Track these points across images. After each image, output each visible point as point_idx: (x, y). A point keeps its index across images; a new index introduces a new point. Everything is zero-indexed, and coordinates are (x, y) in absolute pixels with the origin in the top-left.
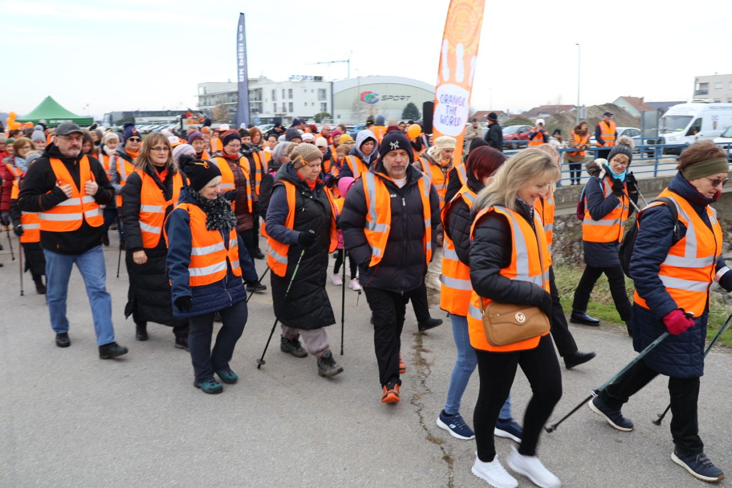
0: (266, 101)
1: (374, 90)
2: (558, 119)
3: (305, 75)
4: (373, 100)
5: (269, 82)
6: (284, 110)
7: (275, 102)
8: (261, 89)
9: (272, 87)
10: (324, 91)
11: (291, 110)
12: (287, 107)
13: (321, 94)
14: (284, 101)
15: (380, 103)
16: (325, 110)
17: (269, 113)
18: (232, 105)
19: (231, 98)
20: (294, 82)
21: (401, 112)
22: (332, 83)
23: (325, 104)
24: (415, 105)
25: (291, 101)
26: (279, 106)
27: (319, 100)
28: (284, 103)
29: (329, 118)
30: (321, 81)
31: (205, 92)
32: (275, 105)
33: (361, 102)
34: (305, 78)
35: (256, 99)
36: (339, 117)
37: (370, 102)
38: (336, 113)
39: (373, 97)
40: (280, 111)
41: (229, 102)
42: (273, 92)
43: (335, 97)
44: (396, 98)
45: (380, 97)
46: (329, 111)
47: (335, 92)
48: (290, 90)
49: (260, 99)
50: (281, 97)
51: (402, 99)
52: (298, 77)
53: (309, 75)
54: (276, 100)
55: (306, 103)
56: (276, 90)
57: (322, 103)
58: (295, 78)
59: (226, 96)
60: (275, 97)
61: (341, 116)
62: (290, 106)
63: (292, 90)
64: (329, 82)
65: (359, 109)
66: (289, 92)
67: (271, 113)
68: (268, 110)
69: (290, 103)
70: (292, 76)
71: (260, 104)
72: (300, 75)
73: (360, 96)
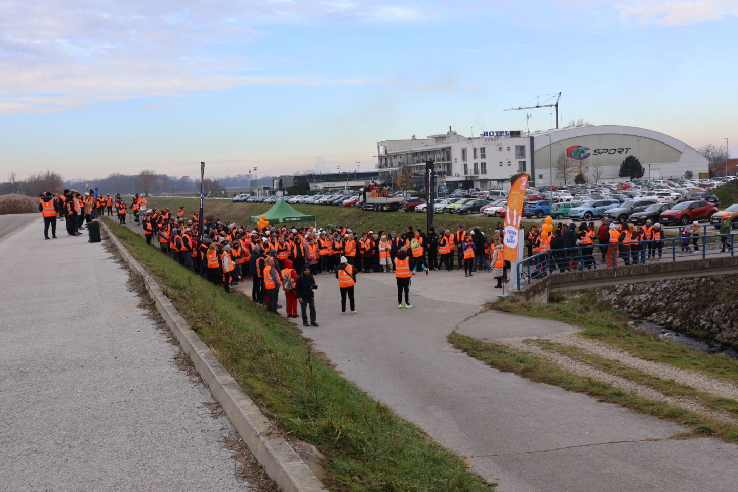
0: (456, 162)
1: (584, 145)
3: (499, 130)
4: (582, 155)
5: (459, 138)
6: (476, 171)
7: (465, 163)
8: (450, 148)
9: (463, 145)
10: (522, 148)
11: (484, 172)
12: (479, 168)
13: (519, 151)
14: (476, 161)
15: (592, 157)
16: (525, 169)
17: (459, 176)
18: (417, 167)
19: (415, 158)
20: (486, 140)
21: (619, 168)
23: (524, 163)
24: (637, 158)
25: (483, 161)
26: (471, 167)
27: (516, 158)
28: (476, 165)
30: (520, 137)
31: (386, 151)
32: (466, 166)
33: (566, 158)
34: (500, 133)
35: (443, 160)
36: (541, 177)
37: (580, 158)
38: (538, 172)
39: (583, 152)
40: (471, 173)
41: (414, 163)
42: (464, 151)
43: (535, 154)
44: (612, 151)
45: (591, 151)
46: (528, 170)
47: (535, 149)
48: (483, 150)
49: (449, 159)
50: (473, 156)
51: (618, 152)
52: (492, 134)
53: (505, 130)
54: (467, 161)
55: (501, 163)
56: (466, 149)
57: (520, 162)
58: (489, 135)
59: (410, 156)
60: (465, 157)
61: (543, 177)
62: (482, 168)
63: (484, 148)
64: (529, 137)
65: (566, 167)
66: (481, 152)
67: (461, 175)
68: (458, 173)
69: (482, 164)
70: (484, 132)
71: (449, 166)
72: (494, 131)
73: (566, 152)
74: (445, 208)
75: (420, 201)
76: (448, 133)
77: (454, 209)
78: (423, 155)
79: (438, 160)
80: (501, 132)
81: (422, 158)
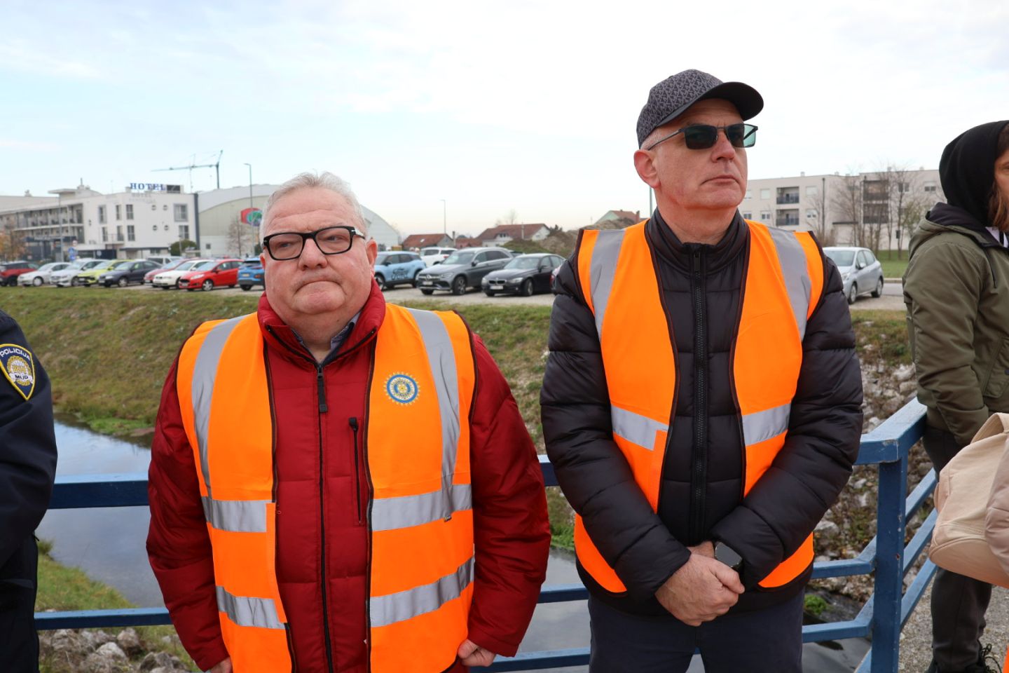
0: (90, 224)
2: (563, 241)
3: (152, 182)
4: (260, 221)
5: (94, 194)
6: (120, 237)
7: (104, 226)
8: (81, 205)
9: (101, 202)
10: (184, 207)
11: (132, 238)
12: (125, 232)
13: (179, 212)
14: (119, 223)
16: (187, 236)
17: (95, 243)
18: (32, 231)
19: (30, 220)
20: (134, 194)
22: (196, 196)
23: (186, 228)
25: (131, 223)
26: (112, 231)
27: (176, 221)
28: (119, 228)
29: (193, 248)
30: (179, 193)
32: (105, 229)
33: (241, 223)
34: (152, 187)
35: (72, 221)
36: (208, 247)
37: (256, 225)
38: (204, 241)
39: (260, 216)
40: (112, 240)
41: (27, 226)
42: (101, 209)
43: (201, 217)
46: (192, 238)
47: (201, 209)
48: (130, 207)
49: (80, 220)
50: (115, 217)
52: (141, 187)
53: (159, 183)
54: (106, 222)
55: (155, 226)
56: (105, 206)
57: (181, 227)
58: (137, 187)
59: (22, 217)
60: (104, 218)
61: (212, 246)
62: (129, 231)
63: (131, 206)
64: (192, 194)
65: (240, 234)
66: (127, 210)
67: (98, 242)
68: (94, 239)
69: (129, 227)
70: (132, 184)
71: (80, 229)
72: (144, 183)
73: (239, 215)
74: (76, 278)
75: (28, 268)
76: (78, 188)
77: (93, 279)
78: (41, 215)
79: (65, 221)
80: (154, 185)
81: (40, 219)
